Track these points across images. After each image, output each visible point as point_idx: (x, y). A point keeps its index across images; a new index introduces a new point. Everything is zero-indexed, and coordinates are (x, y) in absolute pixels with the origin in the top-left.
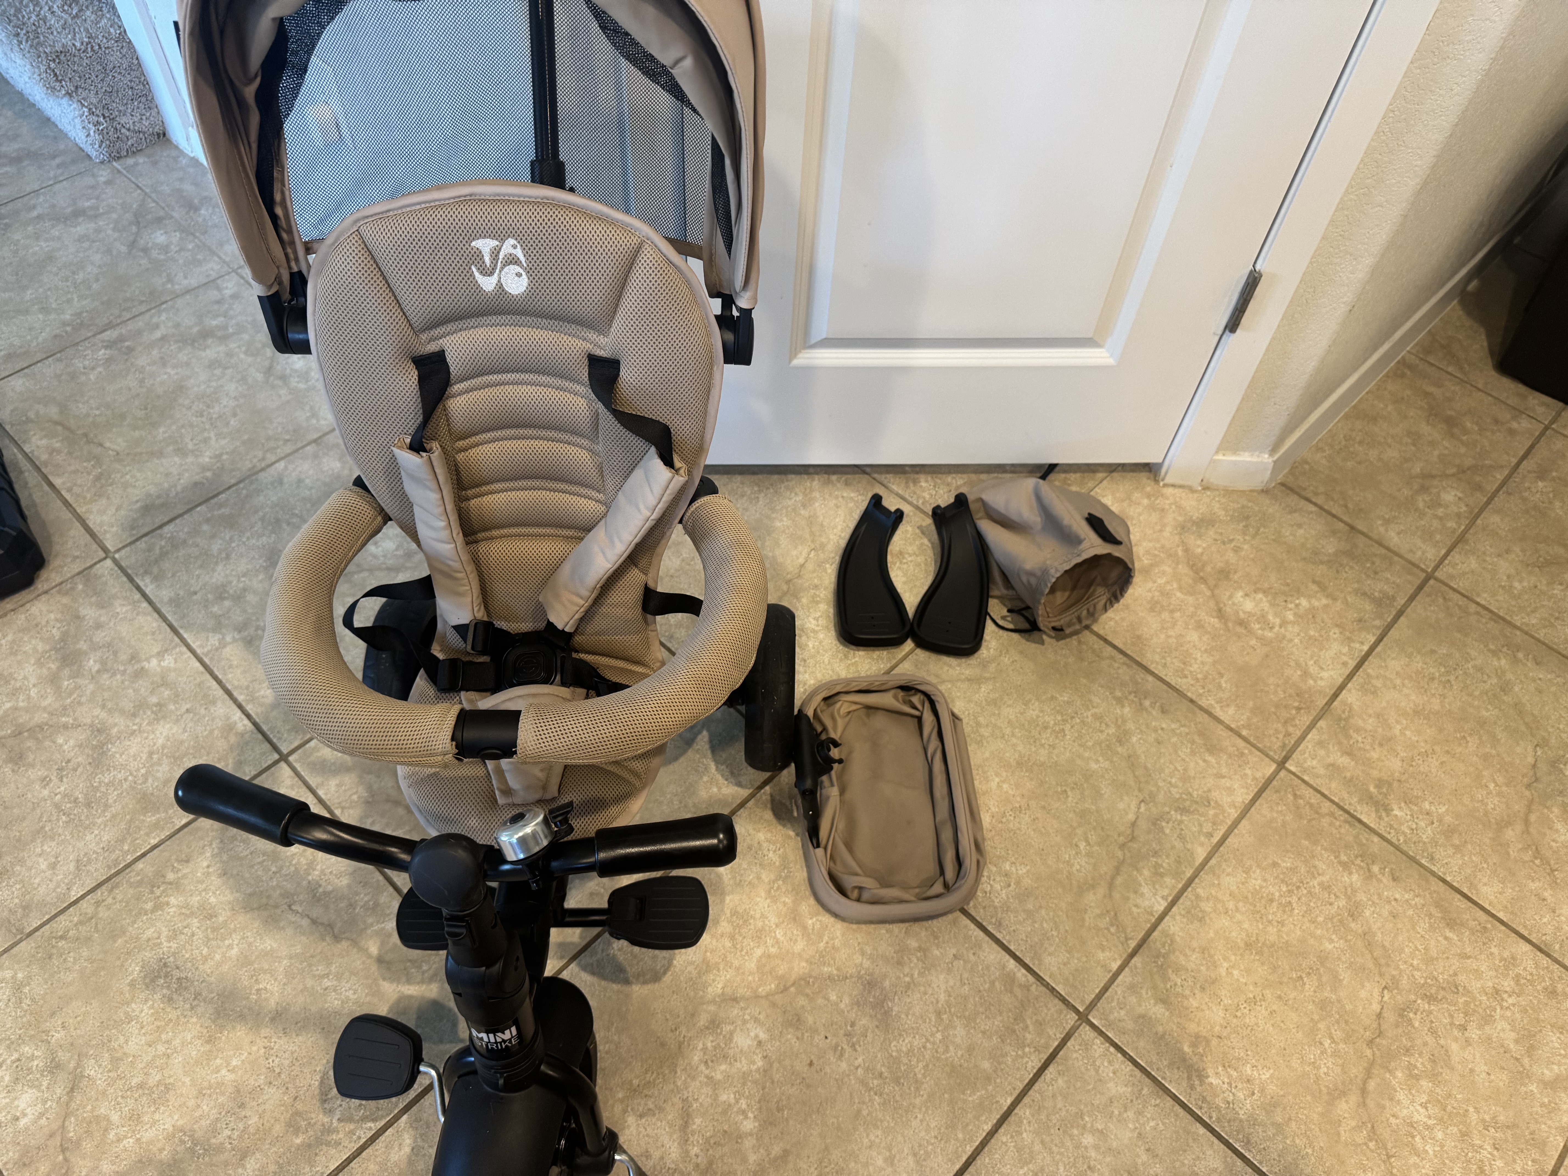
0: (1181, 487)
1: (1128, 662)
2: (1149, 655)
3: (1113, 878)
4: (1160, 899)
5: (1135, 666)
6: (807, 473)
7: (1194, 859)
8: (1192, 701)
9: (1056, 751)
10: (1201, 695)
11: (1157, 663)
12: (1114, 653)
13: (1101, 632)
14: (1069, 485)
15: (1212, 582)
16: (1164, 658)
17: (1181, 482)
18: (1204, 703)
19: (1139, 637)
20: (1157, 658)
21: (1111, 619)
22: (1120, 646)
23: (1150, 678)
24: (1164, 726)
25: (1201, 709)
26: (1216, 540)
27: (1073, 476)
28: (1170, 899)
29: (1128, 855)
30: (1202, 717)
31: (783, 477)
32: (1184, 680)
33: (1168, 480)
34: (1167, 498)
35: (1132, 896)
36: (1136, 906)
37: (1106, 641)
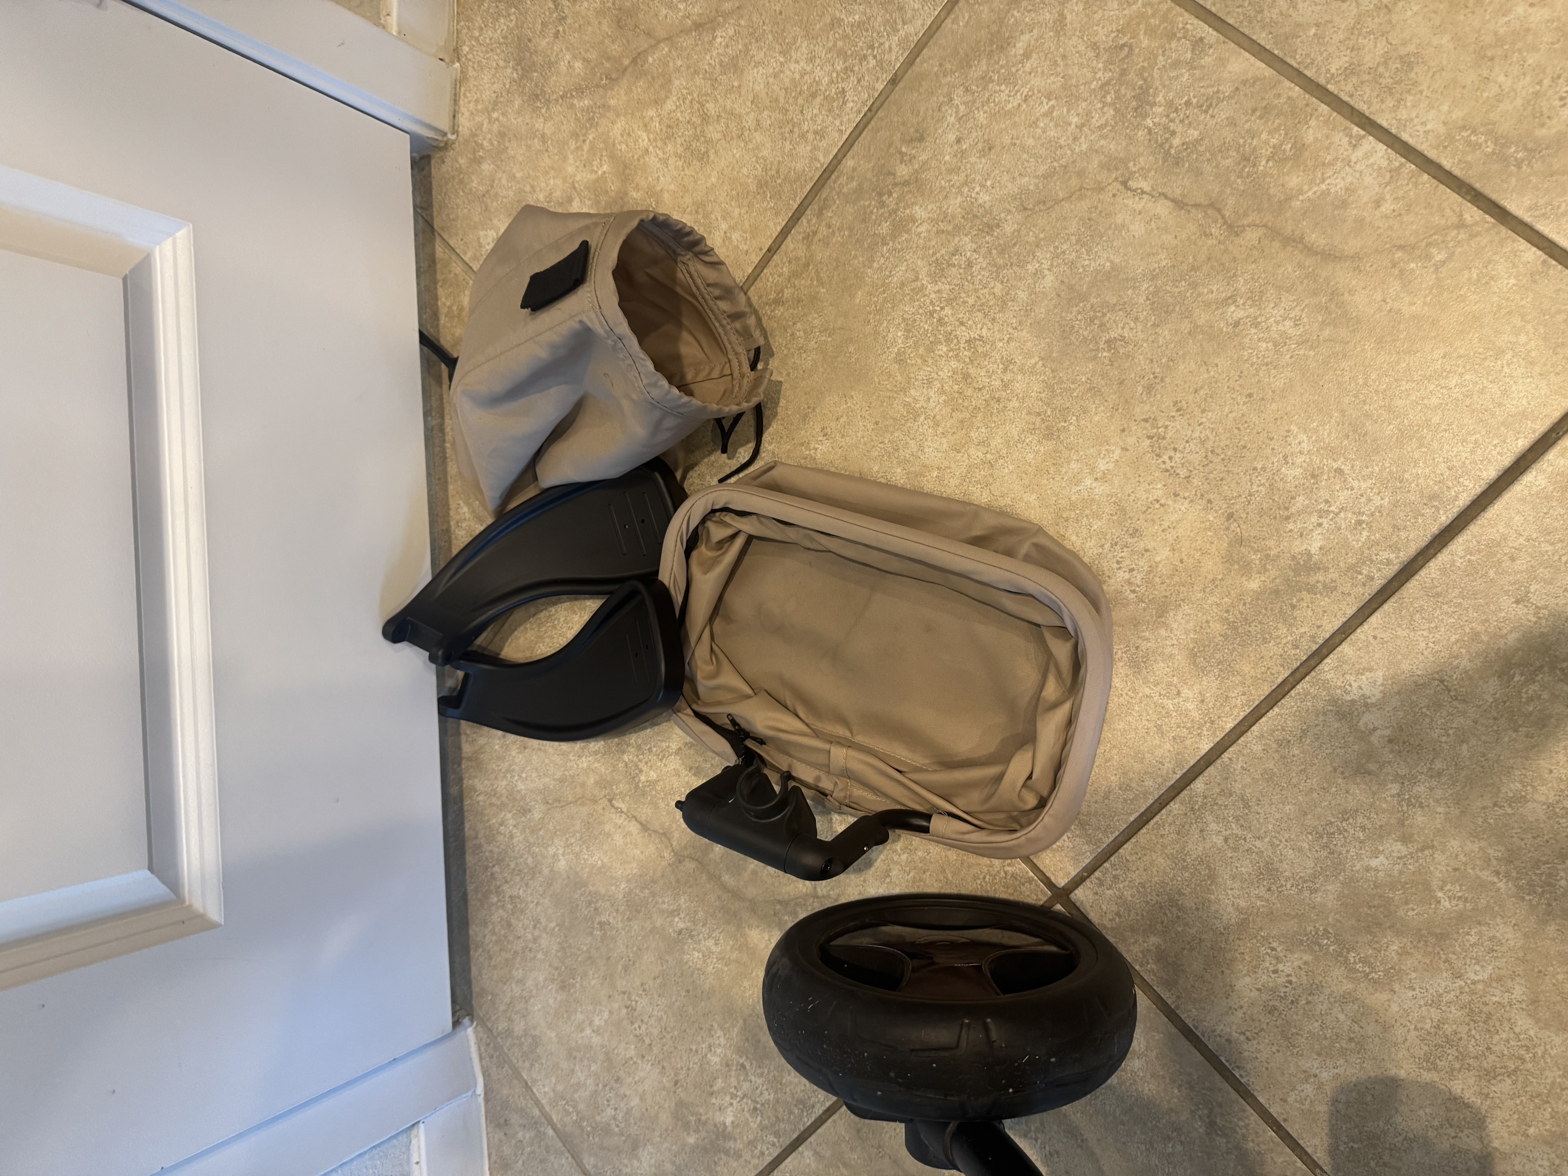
0: (455, 101)
1: (815, 206)
2: (800, 165)
3: (1310, 250)
4: (1360, 153)
5: (824, 194)
6: (461, 798)
7: (1256, 79)
8: (894, 81)
9: (1019, 359)
10: (880, 63)
11: (815, 148)
12: (797, 233)
13: (755, 259)
14: (461, 309)
15: (643, 43)
16: (803, 136)
17: (447, 99)
18: (896, 58)
19: (762, 184)
20: (804, 150)
21: (726, 238)
22: (782, 221)
23: (849, 163)
24: (952, 137)
25: (910, 62)
26: (556, 35)
27: (444, 301)
28: (1356, 130)
29: (1253, 217)
30: (928, 62)
31: (469, 845)
32: (849, 95)
33: (444, 124)
34: (480, 126)
35: (1352, 212)
36: (1378, 204)
37: (772, 250)
